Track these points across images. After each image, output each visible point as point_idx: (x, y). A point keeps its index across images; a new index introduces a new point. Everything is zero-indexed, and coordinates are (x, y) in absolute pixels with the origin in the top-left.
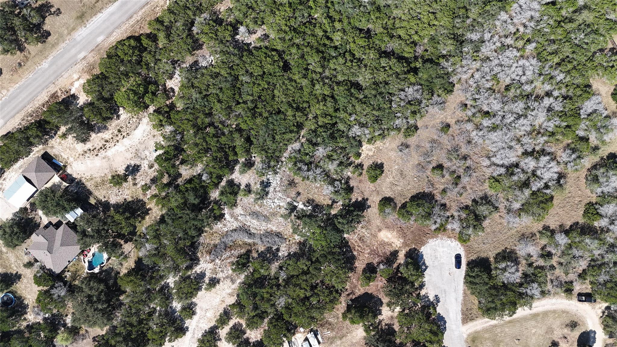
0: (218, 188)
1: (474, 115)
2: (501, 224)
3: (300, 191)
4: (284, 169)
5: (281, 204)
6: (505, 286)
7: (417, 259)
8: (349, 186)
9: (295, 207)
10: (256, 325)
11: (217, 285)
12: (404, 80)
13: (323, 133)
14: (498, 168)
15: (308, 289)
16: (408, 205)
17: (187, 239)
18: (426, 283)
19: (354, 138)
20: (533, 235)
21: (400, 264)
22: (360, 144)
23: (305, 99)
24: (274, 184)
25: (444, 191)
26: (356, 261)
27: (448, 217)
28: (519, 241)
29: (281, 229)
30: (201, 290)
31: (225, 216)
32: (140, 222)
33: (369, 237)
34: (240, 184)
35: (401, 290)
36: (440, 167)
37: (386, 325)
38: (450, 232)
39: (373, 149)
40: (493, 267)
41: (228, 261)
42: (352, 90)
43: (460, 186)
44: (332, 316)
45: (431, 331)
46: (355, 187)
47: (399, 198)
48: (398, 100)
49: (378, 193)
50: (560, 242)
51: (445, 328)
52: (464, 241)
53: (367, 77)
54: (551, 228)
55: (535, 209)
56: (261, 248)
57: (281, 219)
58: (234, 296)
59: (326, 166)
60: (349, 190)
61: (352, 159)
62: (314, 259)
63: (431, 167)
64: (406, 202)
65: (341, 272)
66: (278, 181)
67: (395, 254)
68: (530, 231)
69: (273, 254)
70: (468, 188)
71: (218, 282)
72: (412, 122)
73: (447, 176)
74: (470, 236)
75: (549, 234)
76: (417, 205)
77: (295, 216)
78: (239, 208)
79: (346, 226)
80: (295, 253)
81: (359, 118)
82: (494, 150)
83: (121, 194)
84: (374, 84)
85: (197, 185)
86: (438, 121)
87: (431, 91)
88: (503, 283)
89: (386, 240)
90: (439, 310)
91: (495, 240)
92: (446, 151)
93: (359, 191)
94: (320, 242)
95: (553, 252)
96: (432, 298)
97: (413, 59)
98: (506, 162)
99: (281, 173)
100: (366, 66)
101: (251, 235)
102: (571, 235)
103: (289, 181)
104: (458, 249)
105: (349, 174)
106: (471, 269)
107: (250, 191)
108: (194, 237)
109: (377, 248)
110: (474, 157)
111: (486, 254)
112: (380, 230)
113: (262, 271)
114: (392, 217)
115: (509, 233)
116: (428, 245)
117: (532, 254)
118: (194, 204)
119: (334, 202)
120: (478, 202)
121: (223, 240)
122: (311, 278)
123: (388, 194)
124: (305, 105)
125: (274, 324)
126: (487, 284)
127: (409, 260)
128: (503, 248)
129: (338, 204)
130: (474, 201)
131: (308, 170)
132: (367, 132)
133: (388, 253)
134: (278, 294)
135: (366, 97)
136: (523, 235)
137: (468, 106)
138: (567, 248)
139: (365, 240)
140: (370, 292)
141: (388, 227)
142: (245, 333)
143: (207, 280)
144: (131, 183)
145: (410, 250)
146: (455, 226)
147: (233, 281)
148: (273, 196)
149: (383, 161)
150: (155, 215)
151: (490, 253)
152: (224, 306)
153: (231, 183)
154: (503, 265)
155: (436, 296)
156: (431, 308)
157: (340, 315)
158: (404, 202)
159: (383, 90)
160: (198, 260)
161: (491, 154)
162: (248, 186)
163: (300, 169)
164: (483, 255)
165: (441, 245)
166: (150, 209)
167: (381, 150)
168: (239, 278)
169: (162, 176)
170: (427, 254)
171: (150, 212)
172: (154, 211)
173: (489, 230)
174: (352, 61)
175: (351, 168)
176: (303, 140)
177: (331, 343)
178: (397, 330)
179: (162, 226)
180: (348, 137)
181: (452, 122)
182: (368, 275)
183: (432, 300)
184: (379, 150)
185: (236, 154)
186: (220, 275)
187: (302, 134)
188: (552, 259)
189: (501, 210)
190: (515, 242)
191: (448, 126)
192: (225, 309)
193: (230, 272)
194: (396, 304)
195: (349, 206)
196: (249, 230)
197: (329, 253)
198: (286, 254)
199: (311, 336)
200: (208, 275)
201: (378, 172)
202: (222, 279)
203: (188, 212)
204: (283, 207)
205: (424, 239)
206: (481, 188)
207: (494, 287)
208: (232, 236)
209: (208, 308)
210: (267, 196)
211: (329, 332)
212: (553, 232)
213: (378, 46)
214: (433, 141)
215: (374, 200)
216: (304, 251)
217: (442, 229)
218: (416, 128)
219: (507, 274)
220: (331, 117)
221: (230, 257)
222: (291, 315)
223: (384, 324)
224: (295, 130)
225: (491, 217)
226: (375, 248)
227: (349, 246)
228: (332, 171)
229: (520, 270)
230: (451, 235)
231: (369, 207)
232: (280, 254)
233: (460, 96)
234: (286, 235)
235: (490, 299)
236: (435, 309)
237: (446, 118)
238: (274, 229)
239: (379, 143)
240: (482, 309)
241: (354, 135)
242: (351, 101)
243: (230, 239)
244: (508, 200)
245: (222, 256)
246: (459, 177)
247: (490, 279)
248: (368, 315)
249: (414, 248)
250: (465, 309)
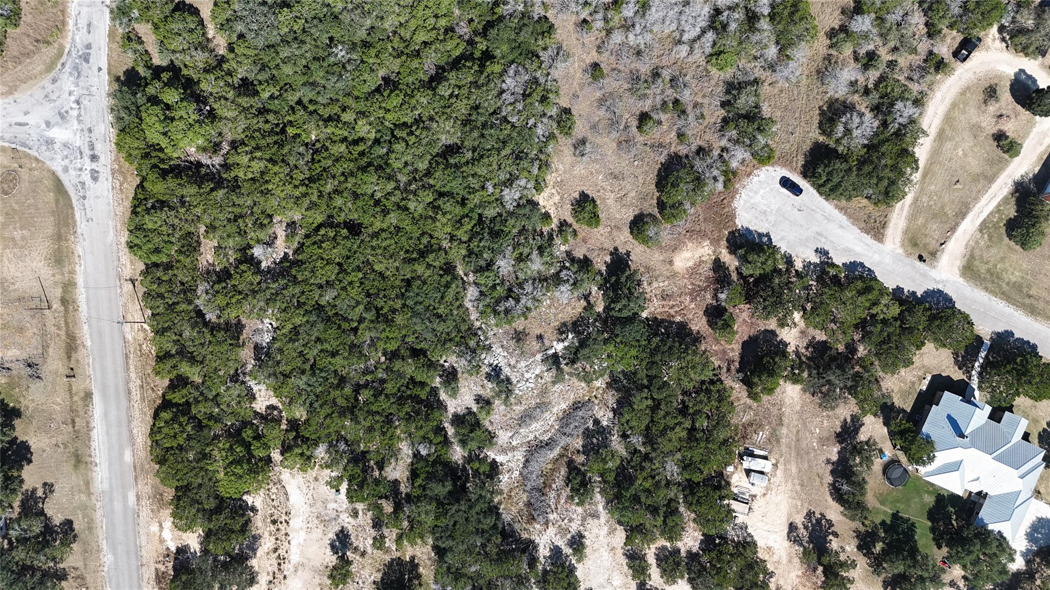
0: (451, 443)
1: (606, 20)
2: (781, 91)
3: (538, 332)
4: (492, 333)
5: (537, 372)
6: (871, 147)
7: (747, 241)
8: (579, 261)
9: (555, 356)
10: (679, 527)
11: (584, 540)
12: (489, 79)
13: (481, 245)
14: (703, 40)
15: (680, 419)
16: (664, 199)
17: (491, 535)
18: (789, 251)
19: (518, 206)
20: (828, 58)
21: (737, 269)
22: (534, 204)
23: (417, 235)
24: (502, 363)
25: (681, 136)
26: (690, 325)
27: (721, 156)
28: (823, 84)
29: (572, 396)
30: (576, 568)
31: (498, 460)
32: (420, 585)
33: (669, 285)
34: (467, 408)
35: (773, 292)
36: (644, 118)
37: (807, 348)
38: (744, 168)
39: (554, 191)
40: (832, 144)
41: (562, 501)
42: (452, 161)
43: (689, 109)
44: (742, 414)
45: (860, 293)
46: (587, 254)
47: (646, 205)
48: (510, 108)
49: (618, 228)
50: (865, 28)
51: (869, 270)
52: (769, 158)
53: (447, 128)
54: (837, 27)
55: (796, 30)
56: (578, 443)
57: (558, 387)
58: (616, 529)
59: (529, 272)
60: (585, 264)
61: (546, 229)
62: (645, 382)
63: (634, 129)
64: (658, 198)
65: (689, 358)
66: (502, 354)
67: (718, 265)
68: (820, 59)
69: (598, 433)
70: (700, 100)
71: (581, 536)
72: (553, 111)
73: (663, 117)
74: (767, 145)
75: (842, 36)
76: (673, 186)
77: (567, 364)
78: (500, 433)
79: (632, 305)
80: (619, 402)
81: (496, 180)
82: (674, 26)
83: (364, 583)
84: (465, 125)
85: (427, 469)
86: (579, 74)
87: (530, 55)
88: (865, 146)
89: (691, 264)
90: (839, 260)
91: (797, 115)
92: (628, 94)
93: (596, 253)
94: (628, 356)
95: (871, 47)
96: (815, 259)
97: (469, 48)
98: (703, 23)
99: (495, 340)
100: (431, 119)
101: (548, 445)
102: (865, 8)
103: (513, 338)
104: (774, 174)
105: (563, 248)
106: (813, 176)
107: (488, 403)
108: (495, 525)
109: (692, 284)
110: (665, 61)
111: (808, 142)
112: (671, 263)
113: (610, 464)
114: (665, 232)
115: (803, 90)
116: (738, 212)
117: (853, 79)
118: (450, 492)
119: (586, 297)
120: (729, 101)
121: (528, 488)
122: (669, 405)
123: (630, 215)
124: (425, 240)
125: (694, 502)
126: (850, 169)
127: (741, 252)
128: (818, 112)
129: (593, 293)
130: (723, 105)
131: (518, 301)
132: (523, 182)
133: (711, 274)
134: (657, 465)
135: (474, 150)
136: (818, 72)
137: (588, 19)
138: (879, 25)
139: (669, 293)
140: (746, 338)
141: (675, 249)
142: (678, 551)
143: (568, 551)
144: (357, 558)
145: (728, 240)
146: (739, 156)
147: (596, 516)
148: (518, 375)
149: (580, 189)
150: (425, 557)
151: (811, 134)
152: (620, 552)
153: (458, 420)
154: (840, 128)
155: (817, 251)
156: (828, 269)
157: (749, 401)
158: (655, 201)
159: (483, 119)
160: (533, 542)
161: (677, 35)
162: (479, 399)
163: (507, 311)
164: (807, 147)
165: (751, 194)
166: (413, 558)
167: (562, 181)
168: (596, 505)
169: (379, 508)
170: (750, 222)
171: (416, 561)
172: (419, 554)
173: (779, 114)
174: (411, 133)
175: (558, 241)
176: (471, 278)
177: (778, 441)
178: (824, 338)
179: (449, 558)
180: (510, 214)
181: (593, 56)
182: (720, 323)
183: (817, 261)
184: (559, 184)
185: (423, 384)
186: (574, 527)
187: (461, 273)
188: (879, 57)
189: (763, 78)
190: (821, 90)
191: (596, 66)
192: (625, 554)
193: (580, 510)
194: (789, 313)
195: (606, 280)
196: (541, 442)
197: (652, 354)
198: (611, 415)
199: (748, 463)
200: (561, 543)
201: (589, 207)
202: (582, 528)
203: (455, 508)
204: (542, 372)
205: (726, 210)
206: (713, 82)
207: (862, 162)
208: (532, 473)
209: (606, 577)
210: (511, 383)
211: (761, 433)
212: (844, 29)
213: (416, 82)
214: (602, 101)
215: (624, 240)
216: (624, 387)
217: (730, 177)
218: (567, 111)
219: (856, 133)
220: (467, 216)
221: (559, 496)
222: (699, 469)
223: (803, 351)
224: (449, 278)
225: (762, 98)
226: (690, 287)
227: (663, 321)
228: (542, 268)
229: (863, 110)
230: (748, 170)
231: (628, 254)
232: (605, 423)
233: (567, 20)
234: (584, 395)
235: (874, 181)
236: (833, 265)
237: (583, 61)
238: (564, 406)
239: (550, 178)
240: (879, 201)
241: (515, 204)
242: (465, 174)
243: (534, 476)
244: (756, 58)
245: (550, 506)
246: (676, 102)
247: (846, 161)
248: (775, 363)
249: (730, 233)
250: (863, 225)
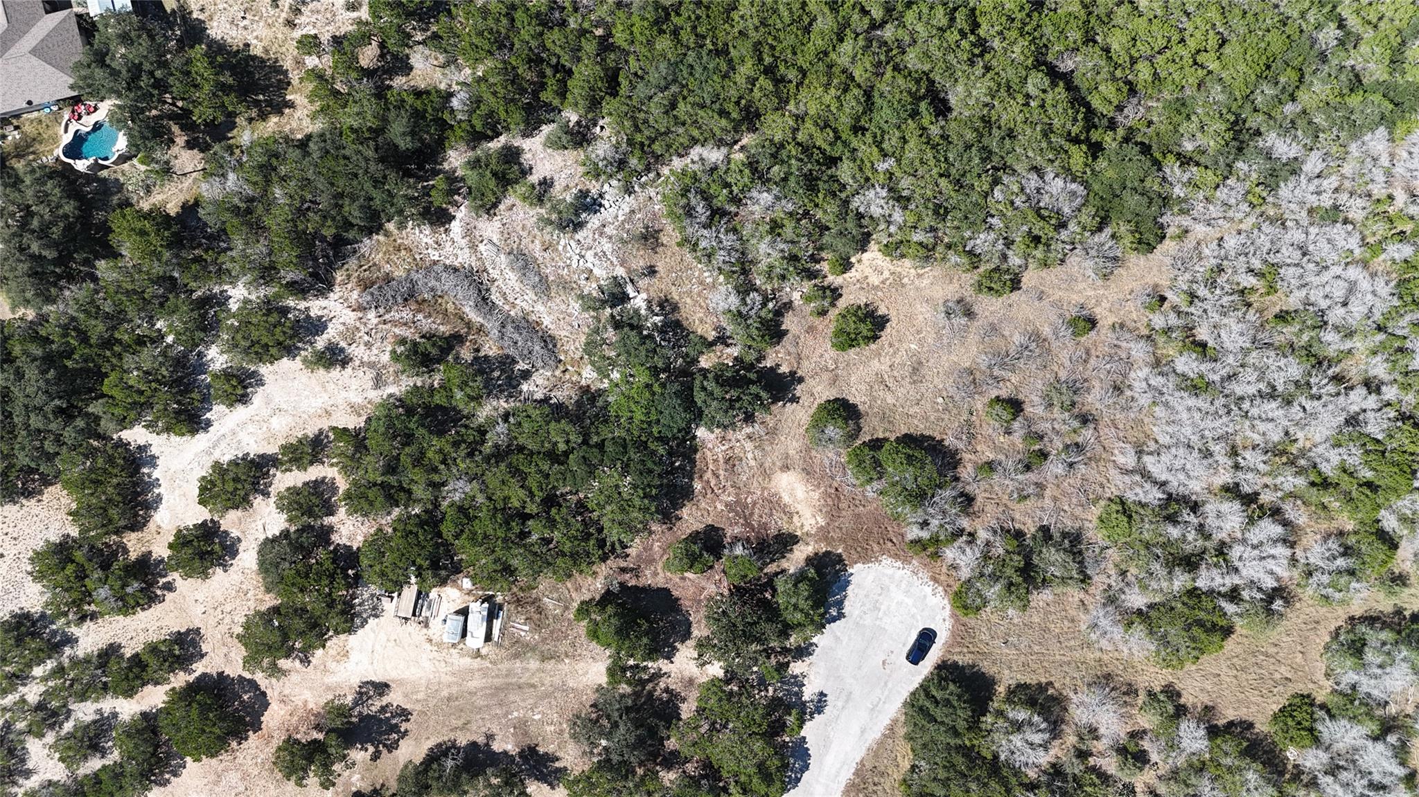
0: (474, 148)
1: (1167, 331)
2: (1073, 621)
3: (660, 267)
4: (653, 194)
5: (597, 271)
6: (995, 767)
7: (829, 584)
8: (779, 324)
9: (625, 298)
10: (366, 507)
11: (339, 368)
12: (1061, 150)
13: (793, 161)
14: (1148, 486)
15: (539, 495)
16: (887, 446)
17: (334, 219)
18: (817, 651)
19: (860, 216)
20: (1131, 691)
21: (783, 571)
22: (863, 243)
23: (800, 62)
24: (606, 214)
25: (990, 466)
26: (689, 505)
27: (961, 532)
28: (1089, 685)
29: (563, 333)
30: (294, 357)
31: (453, 223)
32: (250, 120)
33: (751, 468)
34: (531, 168)
35: (751, 624)
36: (1015, 406)
37: (667, 690)
38: (944, 570)
39: (886, 274)
40: (995, 705)
41: (397, 331)
42: (923, 106)
43: (1032, 476)
44: (555, 595)
45: (761, 768)
46: (790, 336)
47: (875, 422)
48: (1015, 188)
49: (834, 381)
50: (1185, 743)
51: (798, 780)
52: (965, 607)
53: (974, 93)
54: (1182, 701)
55: (1175, 632)
56: (490, 349)
57: (576, 306)
58: (360, 415)
59: (753, 241)
60: (773, 332)
61: (825, 267)
62: (595, 439)
63: (994, 393)
64: (886, 440)
65: (637, 502)
66: (621, 213)
67: (787, 541)
68: (1128, 677)
69: (510, 378)
70: (1048, 493)
71: (344, 363)
72: (1015, 260)
73: (1017, 438)
74: (985, 602)
75: (1171, 709)
76: (909, 458)
77: (612, 316)
78: (496, 223)
79: (715, 403)
80: (560, 406)
81: (898, 174)
82: (1164, 440)
83: (245, 28)
84: (983, 119)
85: (430, 110)
86: (1076, 298)
87: (1102, 213)
88: (996, 757)
89: (786, 499)
90: (810, 731)
91: (1036, 648)
92: (1050, 377)
93: (793, 350)
94: (633, 407)
95: (1154, 757)
96: (808, 693)
97: (1105, 122)
98: (1176, 483)
99: (641, 199)
100: (988, 69)
101: (483, 300)
102: (1219, 741)
103: (647, 228)
104: (939, 618)
105: (796, 296)
106: (941, 679)
107: (540, 200)
108: (352, 225)
109: (754, 503)
110: (1107, 432)
111: (995, 669)
112: (786, 468)
113: (459, 395)
114: (832, 455)
115: (1077, 655)
116: (874, 566)
117: (1102, 731)
118: (396, 147)
119: (723, 340)
120: (1051, 538)
121: (415, 276)
122: (559, 476)
123: (857, 397)
124: (792, 75)
125: (409, 528)
126: (956, 734)
127: (812, 572)
128: (1044, 680)
129: (729, 350)
130: (1045, 531)
131: (706, 226)
132: (898, 216)
133: (773, 532)
134: (462, 466)
135: (945, 137)
136: (1108, 677)
137: (1166, 305)
138: (1191, 766)
139: (738, 469)
140: (675, 593)
141: (808, 472)
142: (331, 513)
143: (321, 343)
144: (284, 15)
145: (827, 553)
146: (962, 558)
147: (378, 382)
148: (590, 240)
149: (893, 315)
150: (294, 125)
151: (1006, 672)
152: (325, 424)
153: (511, 155)
154: (1021, 715)
155: (822, 694)
156: (794, 712)
157: (575, 605)
158: (881, 436)
159: (994, 146)
160: (330, 286)
161: (1152, 446)
162: (546, 184)
163: (689, 212)
164: (987, 667)
165: (903, 586)
166: (291, 105)
167: (903, 286)
168: (396, 382)
169: (365, 38)
170: (859, 586)
171: (287, 111)
172: (298, 114)
173: (1036, 619)
174: (963, 34)
175: (807, 286)
176: (738, 157)
177: (516, 656)
178: (684, 716)
179: (294, 154)
180: (846, 203)
181: (1106, 318)
182: (696, 548)
183: (806, 697)
184: (898, 282)
185: (563, 93)
186: (357, 351)
187: (745, 141)
188: (1141, 769)
189: (1092, 590)
190: (1079, 683)
191: (1092, 323)
192: (321, 432)
193: (386, 358)
194: (722, 653)
195: (751, 367)
196: (488, 290)
197: (642, 446)
198: (539, 396)
199: (478, 611)
200: (332, 333)
201: (864, 329)
202: (357, 363)
203: (370, 153)
204: (597, 280)
205: (876, 548)
206: (1078, 511)
207: (969, 753)
208: (438, 279)
209: (284, 406)
210: (575, 230)
211: (527, 628)
212: (1181, 711)
213: (1044, 40)
214: (1036, 337)
215: (816, 392)
216: (584, 413)
217: (929, 549)
218: (1015, 284)
219: (1017, 740)
220: (838, 138)
221: (405, 324)
222: (462, 531)
223: (662, 685)
224: (734, 115)
225: (1059, 590)
226: (749, 500)
227: (693, 462)
228: (763, 266)
229: (1052, 752)
230: (943, 578)
231: (795, 400)
232: (525, 387)
233: (1159, 271)
234: (566, 352)
235: (942, 774)
236: (801, 722)
237: (1098, 303)
238: (547, 321)
239: (906, 267)
240: (910, 786)
241: (862, 210)
242: (904, 127)
243: (433, 283)
244: (1123, 573)
245: (388, 311)
246: (1044, 455)
247: (969, 729)
248: (638, 638)
249: (840, 556)
250: (868, 766)
